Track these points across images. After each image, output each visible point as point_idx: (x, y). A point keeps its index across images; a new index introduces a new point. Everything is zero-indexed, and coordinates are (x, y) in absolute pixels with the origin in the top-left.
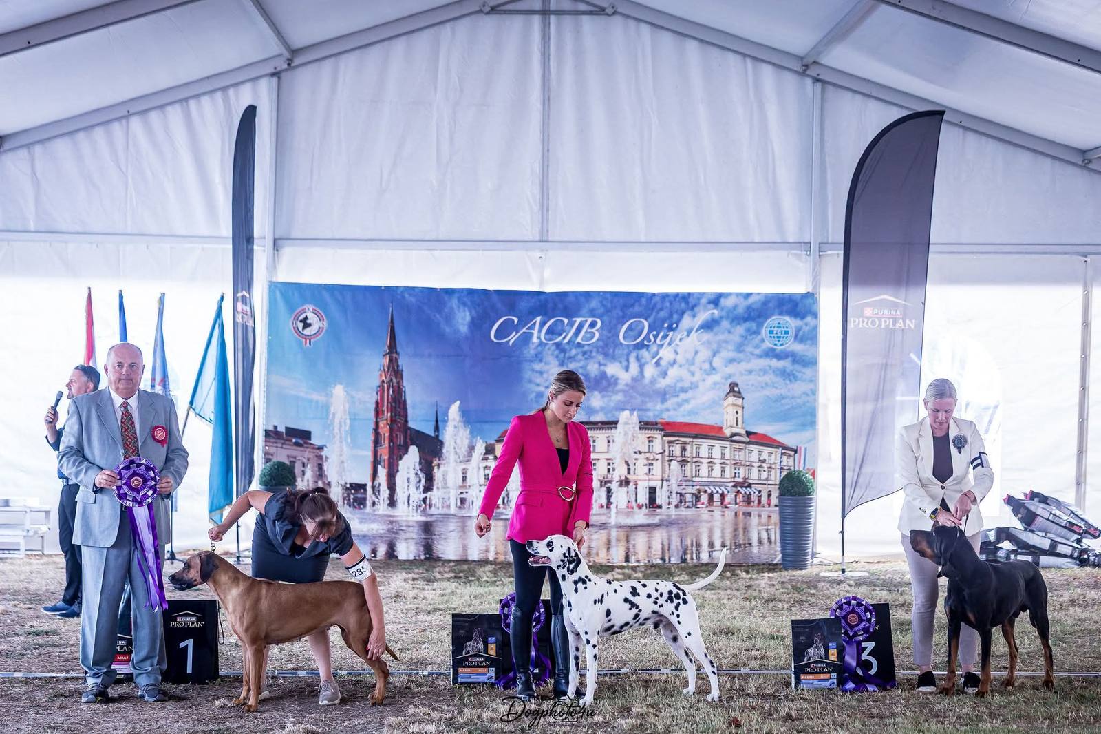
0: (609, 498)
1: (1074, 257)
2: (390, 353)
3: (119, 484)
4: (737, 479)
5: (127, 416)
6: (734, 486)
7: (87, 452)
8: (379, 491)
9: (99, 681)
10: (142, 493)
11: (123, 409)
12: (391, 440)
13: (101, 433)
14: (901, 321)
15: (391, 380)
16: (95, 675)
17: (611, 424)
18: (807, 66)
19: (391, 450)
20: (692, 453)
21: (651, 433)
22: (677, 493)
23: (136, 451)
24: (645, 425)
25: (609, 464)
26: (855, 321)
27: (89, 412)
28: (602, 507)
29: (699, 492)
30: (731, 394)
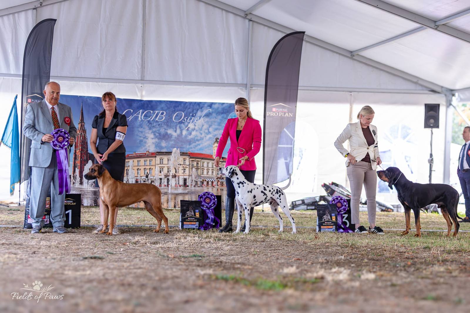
0: (168, 182)
1: (347, 93)
2: (81, 122)
3: (53, 140)
4: (218, 176)
5: (54, 112)
6: (217, 179)
7: (37, 127)
8: (76, 178)
9: (39, 224)
10: (63, 144)
11: (52, 109)
12: (81, 158)
13: (44, 119)
14: (287, 113)
15: (82, 134)
16: (37, 222)
17: (169, 153)
18: (247, 14)
19: (81, 162)
20: (201, 165)
21: (185, 157)
22: (195, 181)
23: (59, 127)
24: (183, 154)
25: (168, 169)
26: (269, 113)
27: (38, 110)
28: (165, 186)
29: (203, 181)
30: (216, 142)
